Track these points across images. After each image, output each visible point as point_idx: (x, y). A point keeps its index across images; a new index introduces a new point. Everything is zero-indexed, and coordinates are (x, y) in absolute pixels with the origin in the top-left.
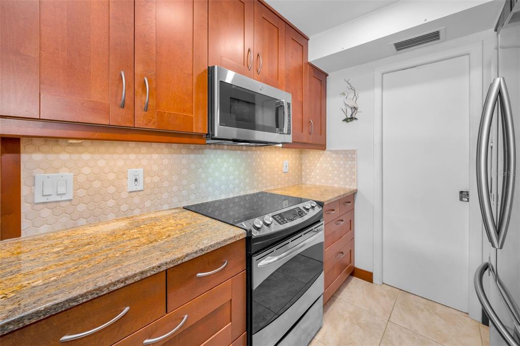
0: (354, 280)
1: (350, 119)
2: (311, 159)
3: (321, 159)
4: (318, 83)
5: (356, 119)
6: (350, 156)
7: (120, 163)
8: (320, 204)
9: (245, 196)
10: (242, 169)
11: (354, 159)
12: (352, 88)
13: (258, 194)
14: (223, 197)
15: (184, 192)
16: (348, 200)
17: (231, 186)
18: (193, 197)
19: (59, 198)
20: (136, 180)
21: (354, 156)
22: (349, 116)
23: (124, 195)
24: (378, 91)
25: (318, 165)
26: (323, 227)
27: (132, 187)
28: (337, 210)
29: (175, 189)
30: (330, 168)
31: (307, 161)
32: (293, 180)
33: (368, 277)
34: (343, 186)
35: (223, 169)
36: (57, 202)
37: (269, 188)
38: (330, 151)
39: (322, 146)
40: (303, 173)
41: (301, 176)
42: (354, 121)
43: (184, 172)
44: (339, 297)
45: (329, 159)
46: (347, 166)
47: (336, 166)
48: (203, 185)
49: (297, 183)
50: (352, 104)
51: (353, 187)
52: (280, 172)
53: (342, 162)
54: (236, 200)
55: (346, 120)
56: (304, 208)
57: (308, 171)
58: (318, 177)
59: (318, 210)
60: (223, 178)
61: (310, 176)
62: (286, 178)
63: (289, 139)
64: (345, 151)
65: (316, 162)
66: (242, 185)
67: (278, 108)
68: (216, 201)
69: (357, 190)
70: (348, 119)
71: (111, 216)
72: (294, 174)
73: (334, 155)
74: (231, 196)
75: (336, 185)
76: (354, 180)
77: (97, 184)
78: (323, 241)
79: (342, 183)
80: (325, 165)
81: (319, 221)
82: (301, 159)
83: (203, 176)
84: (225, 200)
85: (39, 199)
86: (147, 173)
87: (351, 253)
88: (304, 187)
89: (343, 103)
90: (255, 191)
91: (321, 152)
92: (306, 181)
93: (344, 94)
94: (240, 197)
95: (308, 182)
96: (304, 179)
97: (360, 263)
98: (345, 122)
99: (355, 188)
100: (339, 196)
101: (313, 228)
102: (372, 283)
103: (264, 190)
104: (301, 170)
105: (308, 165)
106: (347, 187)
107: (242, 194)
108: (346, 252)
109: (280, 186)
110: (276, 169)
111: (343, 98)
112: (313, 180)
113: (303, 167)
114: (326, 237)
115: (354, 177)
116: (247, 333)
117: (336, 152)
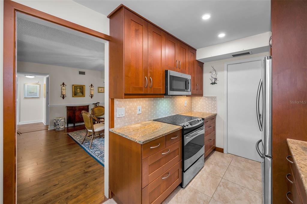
0: (216, 152)
1: (214, 83)
2: (196, 100)
3: (201, 100)
4: (200, 67)
5: (216, 83)
6: (214, 99)
7: (136, 104)
8: (203, 119)
9: (171, 116)
10: (170, 105)
11: (215, 101)
12: (214, 70)
13: (175, 115)
14: (164, 117)
15: (152, 115)
16: (213, 118)
17: (167, 112)
18: (155, 116)
19: (122, 116)
20: (139, 110)
21: (215, 99)
22: (213, 82)
23: (136, 115)
24: (226, 72)
25: (199, 103)
26: (204, 128)
27: (138, 112)
28: (209, 122)
29: (150, 113)
30: (205, 104)
31: (194, 101)
32: (189, 110)
33: (221, 150)
34: (211, 112)
35: (164, 105)
36: (121, 117)
37: (180, 113)
38: (205, 97)
39: (201, 95)
40: (193, 106)
41: (191, 108)
42: (216, 84)
43: (152, 107)
44: (210, 158)
45: (204, 100)
46: (213, 104)
47: (207, 103)
48: (158, 112)
49: (190, 111)
50: (214, 77)
51: (215, 113)
52: (183, 106)
53: (210, 102)
54: (168, 118)
55: (212, 84)
56: (198, 120)
57: (195, 105)
58: (199, 108)
59: (202, 121)
60: (164, 109)
61: (196, 107)
62: (186, 109)
63: (190, 93)
64: (211, 97)
65: (198, 101)
66: (170, 112)
67: (186, 81)
68: (162, 118)
69: (217, 114)
70: (213, 83)
71: (133, 122)
72: (189, 107)
73: (207, 99)
74: (166, 116)
75: (207, 112)
76: (215, 109)
77: (130, 111)
78: (204, 133)
79: (210, 111)
80: (202, 103)
81: (203, 126)
82: (191, 100)
83: (158, 108)
84: (164, 118)
85: (118, 116)
86: (142, 107)
87: (214, 140)
88: (193, 112)
89: (211, 76)
90: (175, 114)
91: (201, 97)
92: (194, 110)
93: (211, 72)
94: (169, 117)
95: (195, 110)
96: (193, 109)
97: (218, 145)
98: (211, 85)
99: (216, 113)
100: (210, 116)
101: (201, 128)
102: (223, 153)
103: (178, 114)
104: (191, 105)
105: (195, 103)
106: (213, 112)
107: (170, 115)
108: (212, 139)
109: (183, 112)
110: (182, 105)
111: (211, 74)
112: (197, 109)
113: (193, 104)
114: (205, 132)
115: (215, 108)
116: (182, 160)
117: (208, 97)
